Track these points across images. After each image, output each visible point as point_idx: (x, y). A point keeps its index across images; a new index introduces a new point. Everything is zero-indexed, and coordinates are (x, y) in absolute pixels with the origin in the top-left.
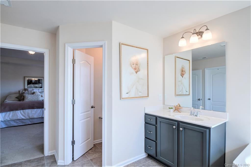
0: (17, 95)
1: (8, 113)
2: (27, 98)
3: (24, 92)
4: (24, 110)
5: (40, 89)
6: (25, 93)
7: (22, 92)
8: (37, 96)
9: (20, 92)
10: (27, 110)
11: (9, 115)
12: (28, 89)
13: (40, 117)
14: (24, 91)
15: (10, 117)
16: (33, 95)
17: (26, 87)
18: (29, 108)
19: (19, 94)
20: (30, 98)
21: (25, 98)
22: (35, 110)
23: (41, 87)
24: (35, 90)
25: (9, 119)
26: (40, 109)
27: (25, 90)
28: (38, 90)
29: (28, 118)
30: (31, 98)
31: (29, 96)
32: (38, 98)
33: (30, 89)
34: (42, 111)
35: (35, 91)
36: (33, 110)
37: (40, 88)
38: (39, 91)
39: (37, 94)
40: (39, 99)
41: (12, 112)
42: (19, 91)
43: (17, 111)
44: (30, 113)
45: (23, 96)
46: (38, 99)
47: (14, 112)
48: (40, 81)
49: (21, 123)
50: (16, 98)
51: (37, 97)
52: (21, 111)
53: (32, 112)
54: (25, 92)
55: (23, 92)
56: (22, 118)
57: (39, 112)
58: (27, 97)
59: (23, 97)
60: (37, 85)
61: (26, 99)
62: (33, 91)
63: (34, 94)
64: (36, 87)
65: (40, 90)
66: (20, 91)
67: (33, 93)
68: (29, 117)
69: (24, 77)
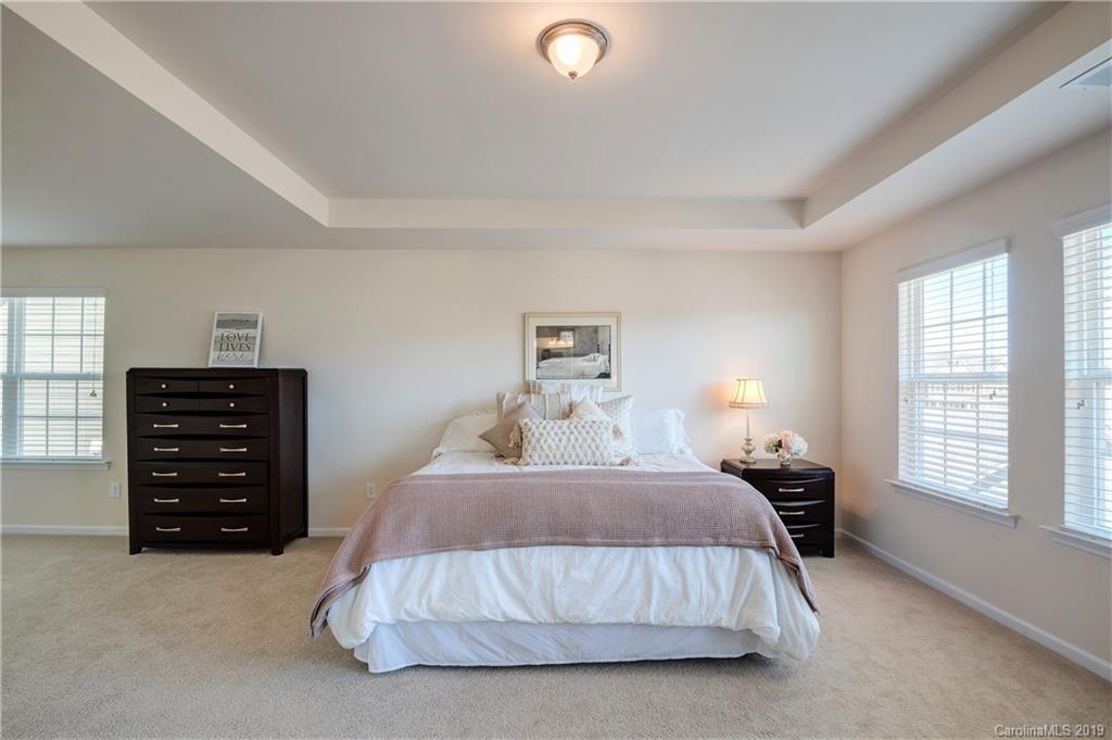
0: (489, 421)
1: (423, 561)
2: (538, 441)
3: (521, 406)
4: (523, 550)
5: (598, 387)
6: (528, 408)
7: (513, 404)
8: (592, 433)
9: (504, 403)
10: (537, 549)
11: (430, 576)
12: (540, 388)
13: (630, 618)
14: (521, 399)
15: (429, 600)
16: (566, 422)
17: (532, 376)
18: (550, 539)
19: (495, 415)
20: (553, 444)
21: (525, 440)
22: (595, 554)
23: (606, 375)
24: (579, 391)
25: (424, 615)
26: (630, 550)
27: (528, 389)
28: (592, 388)
29: (545, 616)
30: (558, 447)
31: (549, 428)
32: (597, 448)
33: (550, 387)
34: (638, 572)
35: (576, 396)
36: (578, 551)
37: (599, 377)
38: (597, 396)
39: (589, 418)
40: (605, 455)
41: (444, 558)
42: (500, 399)
43: (475, 555)
44: (558, 582)
45: (516, 428)
46: (598, 454)
47: (459, 555)
48: (602, 336)
49: (499, 650)
50: (483, 437)
51: (593, 439)
52: (503, 553)
53: (573, 573)
54: (528, 404)
55: (519, 401)
56: (504, 614)
57: (623, 575)
58: (537, 435)
59: (517, 434)
60: (585, 364)
61: (534, 449)
62: (565, 400)
63: (575, 420)
64: (582, 375)
65: (602, 389)
66: (504, 396)
67: (568, 408)
68: (553, 612)
69: (524, 315)
